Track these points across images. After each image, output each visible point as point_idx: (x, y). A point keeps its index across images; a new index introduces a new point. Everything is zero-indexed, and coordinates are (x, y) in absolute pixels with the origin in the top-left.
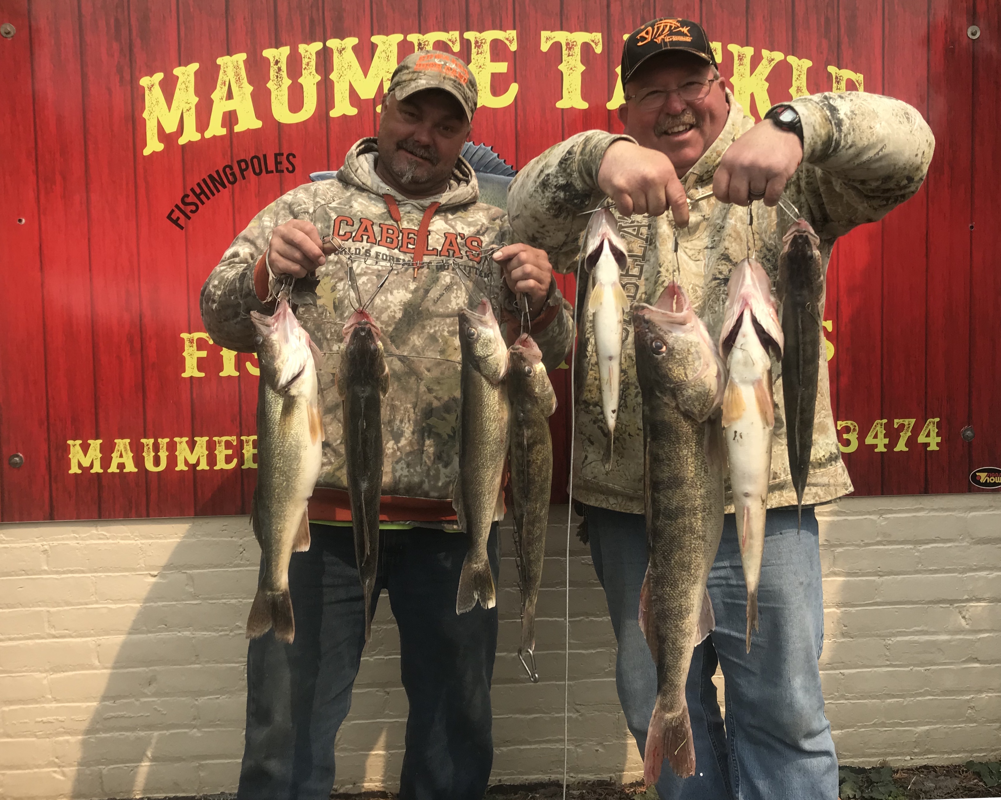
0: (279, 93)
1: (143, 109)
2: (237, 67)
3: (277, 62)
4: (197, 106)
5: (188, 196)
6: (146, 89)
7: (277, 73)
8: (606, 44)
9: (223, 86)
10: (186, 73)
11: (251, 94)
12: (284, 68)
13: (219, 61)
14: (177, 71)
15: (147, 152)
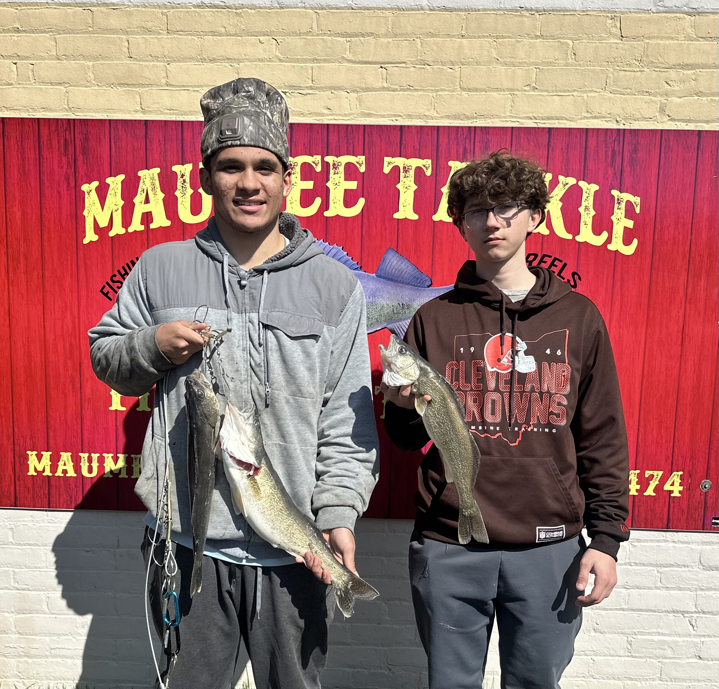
0: (184, 200)
1: (83, 208)
2: (153, 179)
3: (183, 176)
4: (122, 207)
5: (115, 276)
6: (86, 193)
7: (183, 184)
8: (435, 169)
9: (142, 193)
10: (115, 182)
11: (164, 200)
12: (188, 180)
13: (140, 173)
14: (109, 180)
15: (86, 241)
